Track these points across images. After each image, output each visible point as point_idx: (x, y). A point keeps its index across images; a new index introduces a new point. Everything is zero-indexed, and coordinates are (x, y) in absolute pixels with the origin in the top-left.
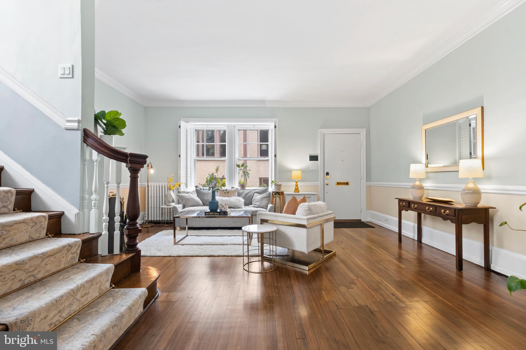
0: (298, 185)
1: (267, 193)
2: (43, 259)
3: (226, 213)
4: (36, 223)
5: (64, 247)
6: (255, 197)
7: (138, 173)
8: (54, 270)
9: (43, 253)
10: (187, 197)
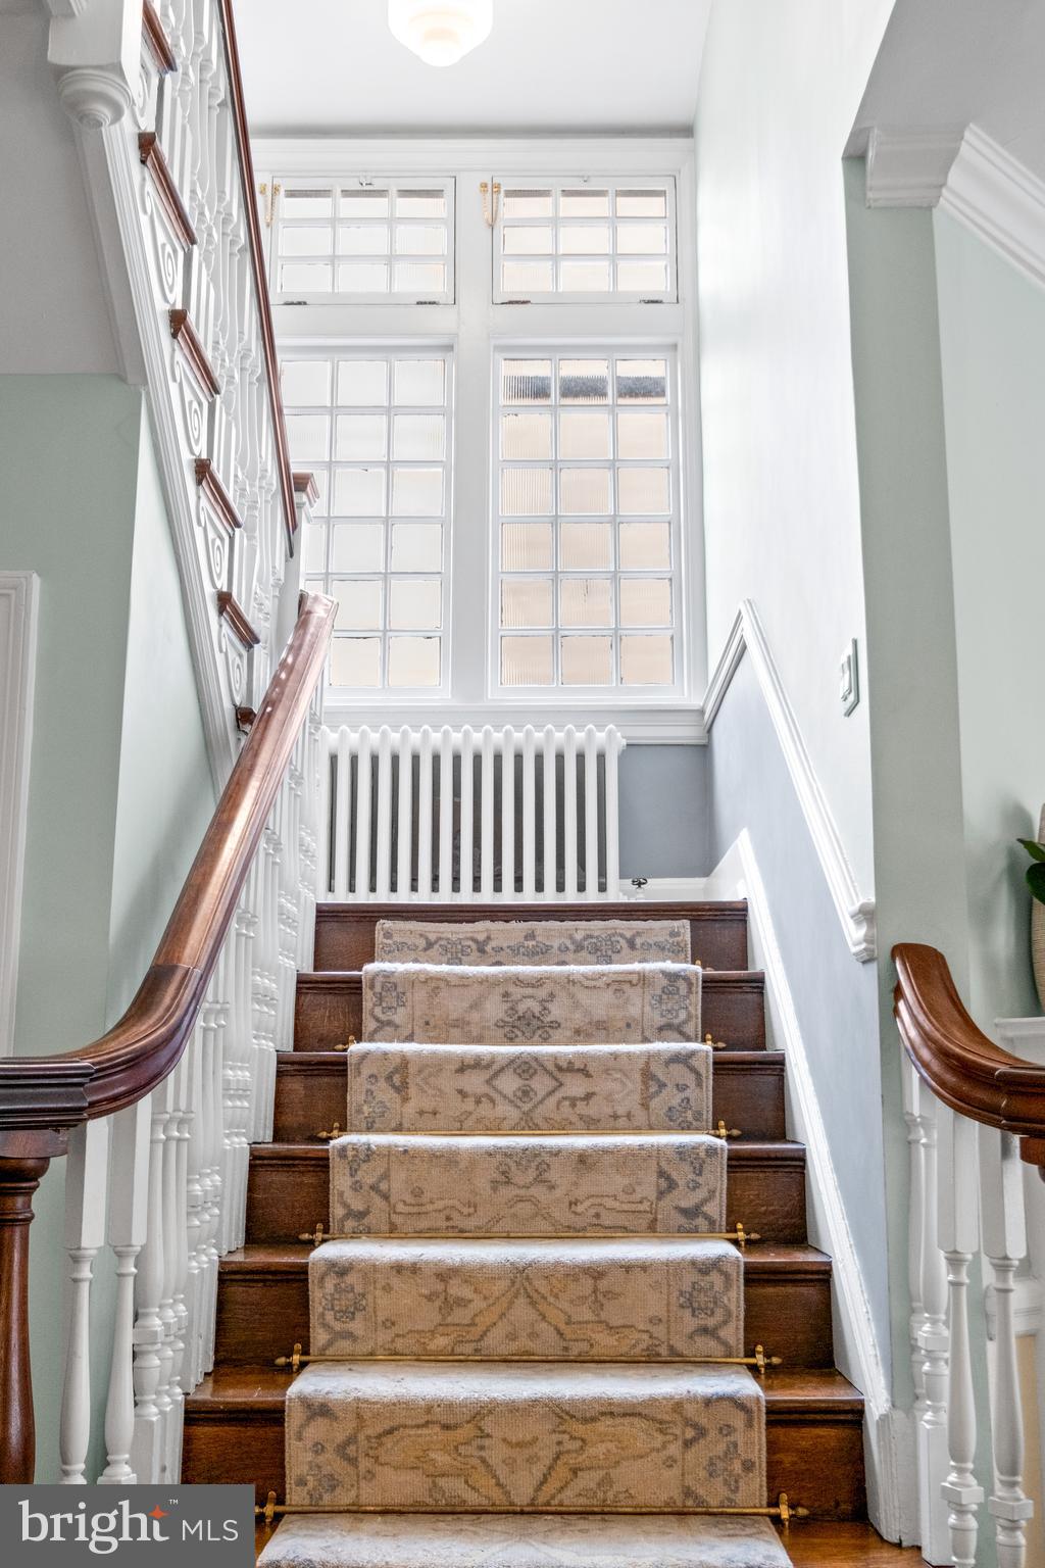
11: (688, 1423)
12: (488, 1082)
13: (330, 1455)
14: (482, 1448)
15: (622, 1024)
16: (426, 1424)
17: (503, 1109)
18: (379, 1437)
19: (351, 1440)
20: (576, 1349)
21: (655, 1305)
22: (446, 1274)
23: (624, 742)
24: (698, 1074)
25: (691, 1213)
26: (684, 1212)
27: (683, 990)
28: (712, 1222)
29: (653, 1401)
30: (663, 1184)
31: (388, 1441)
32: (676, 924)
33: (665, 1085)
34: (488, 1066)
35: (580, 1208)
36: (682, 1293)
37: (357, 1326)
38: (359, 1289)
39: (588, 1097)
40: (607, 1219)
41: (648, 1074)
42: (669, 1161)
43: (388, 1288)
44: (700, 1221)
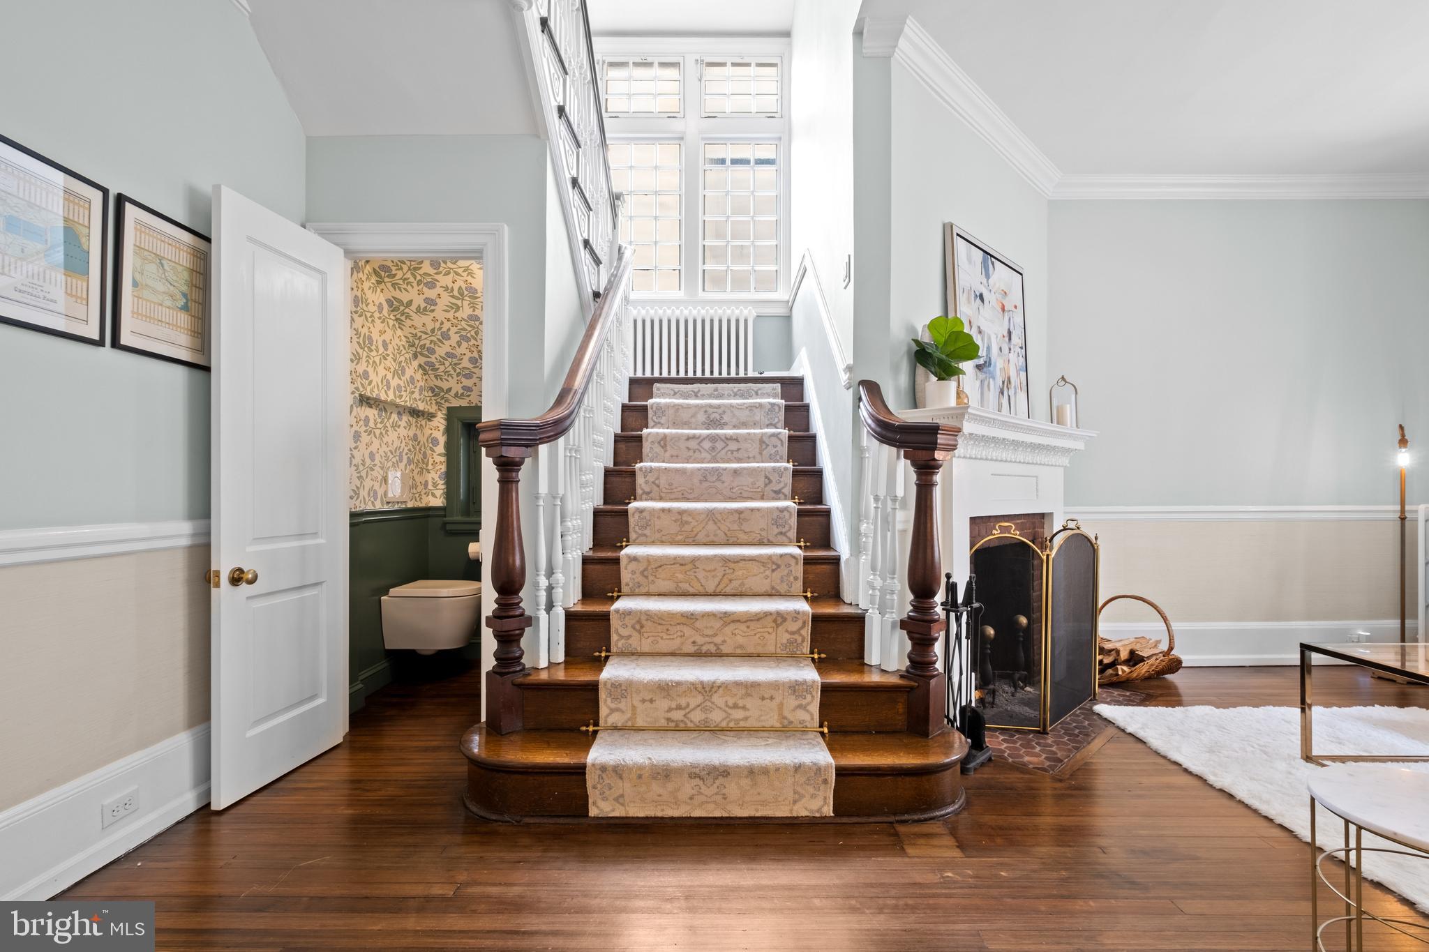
2: (726, 624)
4: (779, 566)
5: (767, 614)
7: (933, 474)
8: (751, 650)
9: (725, 613)
11: (774, 563)
12: (699, 444)
13: (638, 575)
14: (695, 572)
15: (752, 424)
16: (674, 564)
17: (704, 455)
18: (656, 568)
19: (646, 569)
20: (731, 540)
21: (763, 524)
22: (681, 512)
23: (756, 314)
24: (782, 441)
25: (777, 492)
26: (775, 492)
27: (777, 410)
28: (786, 496)
29: (760, 556)
30: (767, 481)
31: (660, 570)
32: (775, 385)
33: (768, 445)
34: (699, 438)
35: (734, 491)
36: (773, 519)
37: (647, 532)
38: (648, 518)
39: (738, 450)
40: (745, 495)
41: (762, 441)
42: (769, 472)
43: (659, 518)
44: (781, 495)
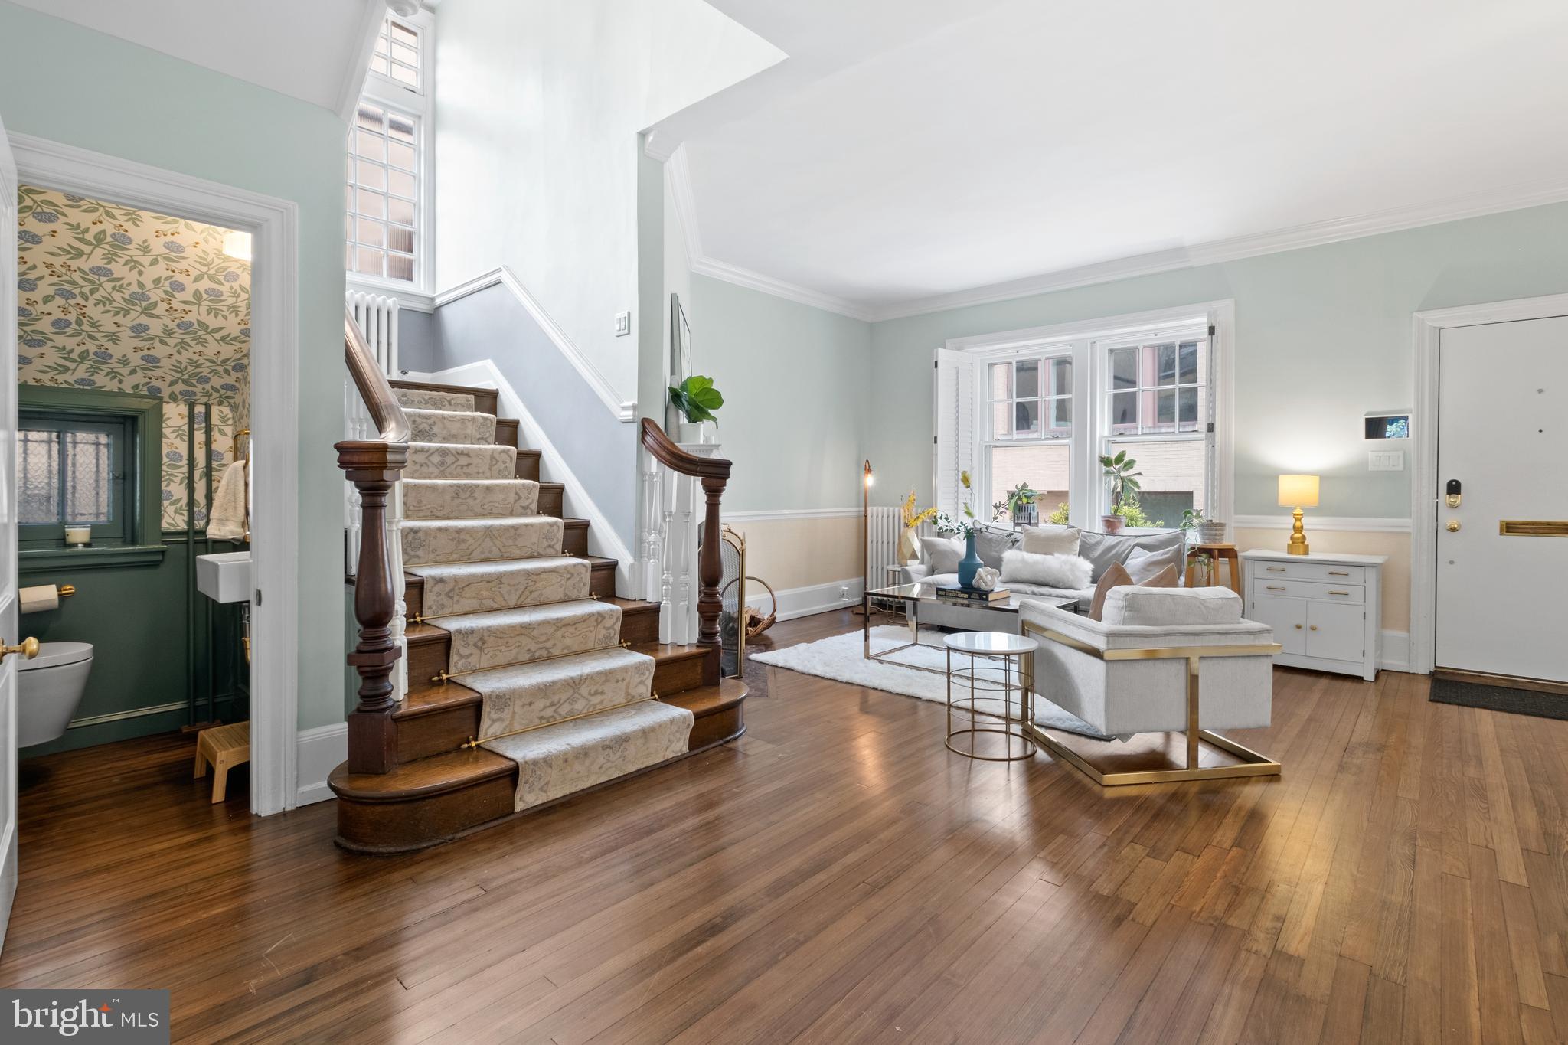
0: (1302, 527)
1: (1169, 550)
2: (558, 629)
3: (984, 597)
4: (572, 575)
5: (591, 615)
6: (1132, 558)
8: (576, 648)
9: (558, 619)
10: (942, 548)
11: (569, 573)
12: (427, 458)
13: (443, 597)
14: (500, 588)
15: (463, 436)
16: (481, 581)
17: (432, 469)
18: (463, 587)
19: (452, 590)
20: (505, 555)
21: (535, 539)
22: (459, 531)
23: (399, 307)
24: (511, 458)
25: (524, 508)
26: (523, 508)
27: (489, 425)
28: (532, 511)
29: (556, 567)
30: (517, 497)
31: (466, 589)
32: (469, 396)
33: (498, 461)
34: (427, 451)
35: (485, 507)
36: (544, 534)
38: (422, 538)
39: (469, 465)
40: (495, 511)
41: (493, 457)
42: (520, 489)
43: (435, 537)
44: (529, 511)
